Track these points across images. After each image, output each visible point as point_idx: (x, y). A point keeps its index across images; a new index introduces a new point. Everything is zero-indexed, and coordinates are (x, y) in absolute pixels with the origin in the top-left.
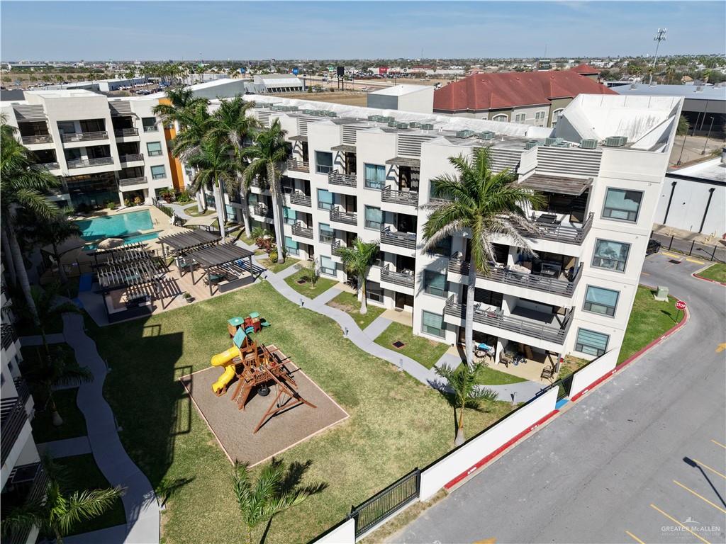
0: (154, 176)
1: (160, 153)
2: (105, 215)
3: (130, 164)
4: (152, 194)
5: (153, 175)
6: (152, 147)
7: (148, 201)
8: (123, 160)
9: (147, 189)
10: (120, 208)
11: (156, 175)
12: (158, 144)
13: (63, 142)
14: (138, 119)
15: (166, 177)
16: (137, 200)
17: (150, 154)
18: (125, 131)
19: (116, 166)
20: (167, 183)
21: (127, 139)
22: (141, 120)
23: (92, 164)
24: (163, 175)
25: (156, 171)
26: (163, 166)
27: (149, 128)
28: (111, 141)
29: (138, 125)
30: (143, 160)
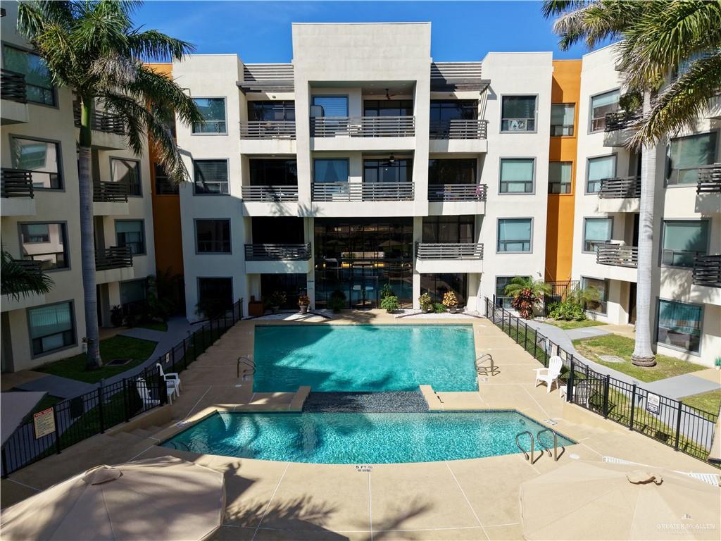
0: (502, 245)
1: (529, 187)
2: (366, 323)
3: (450, 208)
4: (488, 289)
5: (499, 241)
6: (513, 171)
7: (475, 304)
8: (435, 196)
9: (478, 276)
10: (408, 312)
11: (506, 242)
12: (529, 165)
13: (312, 134)
14: (493, 97)
15: (530, 250)
16: (450, 297)
17: (503, 187)
18: (457, 124)
19: (417, 206)
20: (531, 265)
21: (457, 146)
22: (499, 102)
23: (367, 196)
24: (525, 244)
25: (510, 232)
26: (529, 220)
27: (515, 122)
28: (419, 143)
29: (491, 112)
30: (485, 199)
